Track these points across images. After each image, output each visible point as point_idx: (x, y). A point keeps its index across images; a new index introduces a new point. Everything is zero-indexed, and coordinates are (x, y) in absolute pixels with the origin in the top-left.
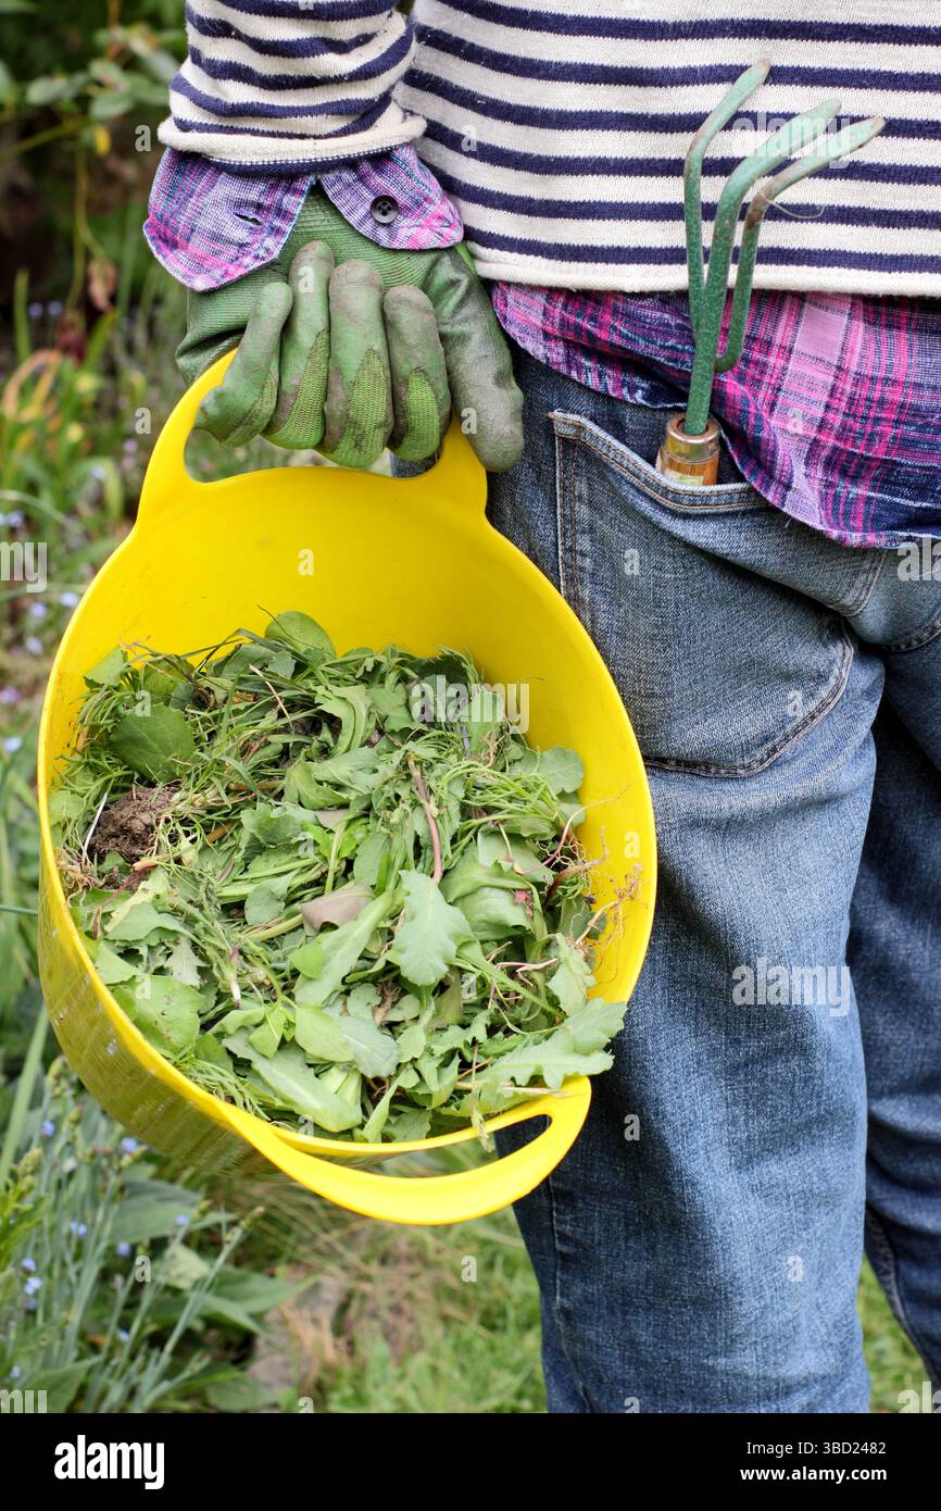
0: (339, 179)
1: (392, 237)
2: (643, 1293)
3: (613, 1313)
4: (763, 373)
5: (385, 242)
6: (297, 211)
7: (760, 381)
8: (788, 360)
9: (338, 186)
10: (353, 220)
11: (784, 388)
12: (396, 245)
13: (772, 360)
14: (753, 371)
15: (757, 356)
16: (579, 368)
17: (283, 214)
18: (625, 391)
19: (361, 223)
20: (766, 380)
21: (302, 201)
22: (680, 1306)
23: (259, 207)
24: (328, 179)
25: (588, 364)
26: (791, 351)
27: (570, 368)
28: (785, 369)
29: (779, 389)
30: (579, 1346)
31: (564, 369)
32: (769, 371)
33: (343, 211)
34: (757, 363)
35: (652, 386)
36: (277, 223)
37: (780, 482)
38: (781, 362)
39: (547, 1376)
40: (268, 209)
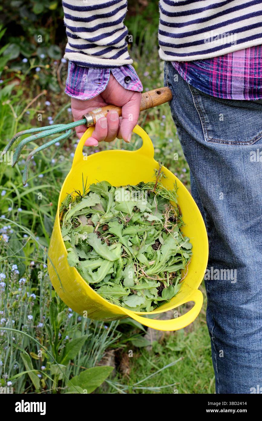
0: (116, 70)
1: (128, 86)
2: (226, 288)
3: (219, 294)
4: (227, 64)
5: (126, 87)
6: (109, 78)
7: (227, 66)
8: (232, 59)
9: (115, 72)
10: (119, 81)
11: (233, 66)
12: (128, 89)
13: (228, 60)
14: (224, 64)
15: (225, 60)
16: (180, 71)
17: (105, 79)
18: (186, 79)
19: (121, 82)
20: (228, 65)
21: (109, 75)
22: (235, 291)
23: (99, 80)
24: (113, 70)
25: (181, 70)
26: (232, 57)
27: (179, 70)
28: (232, 62)
29: (232, 67)
30: (211, 303)
31: (177, 70)
32: (228, 63)
33: (116, 78)
34: (225, 62)
35: (192, 79)
36: (104, 82)
37: (229, 94)
38: (231, 61)
39: (207, 315)
40: (102, 79)
